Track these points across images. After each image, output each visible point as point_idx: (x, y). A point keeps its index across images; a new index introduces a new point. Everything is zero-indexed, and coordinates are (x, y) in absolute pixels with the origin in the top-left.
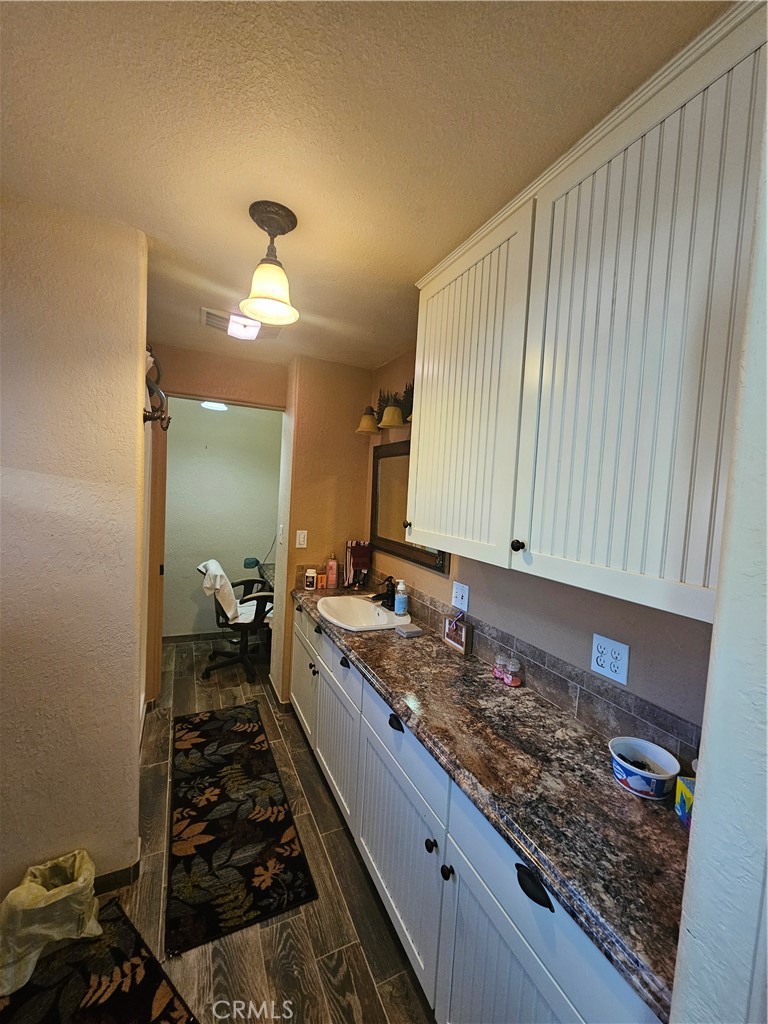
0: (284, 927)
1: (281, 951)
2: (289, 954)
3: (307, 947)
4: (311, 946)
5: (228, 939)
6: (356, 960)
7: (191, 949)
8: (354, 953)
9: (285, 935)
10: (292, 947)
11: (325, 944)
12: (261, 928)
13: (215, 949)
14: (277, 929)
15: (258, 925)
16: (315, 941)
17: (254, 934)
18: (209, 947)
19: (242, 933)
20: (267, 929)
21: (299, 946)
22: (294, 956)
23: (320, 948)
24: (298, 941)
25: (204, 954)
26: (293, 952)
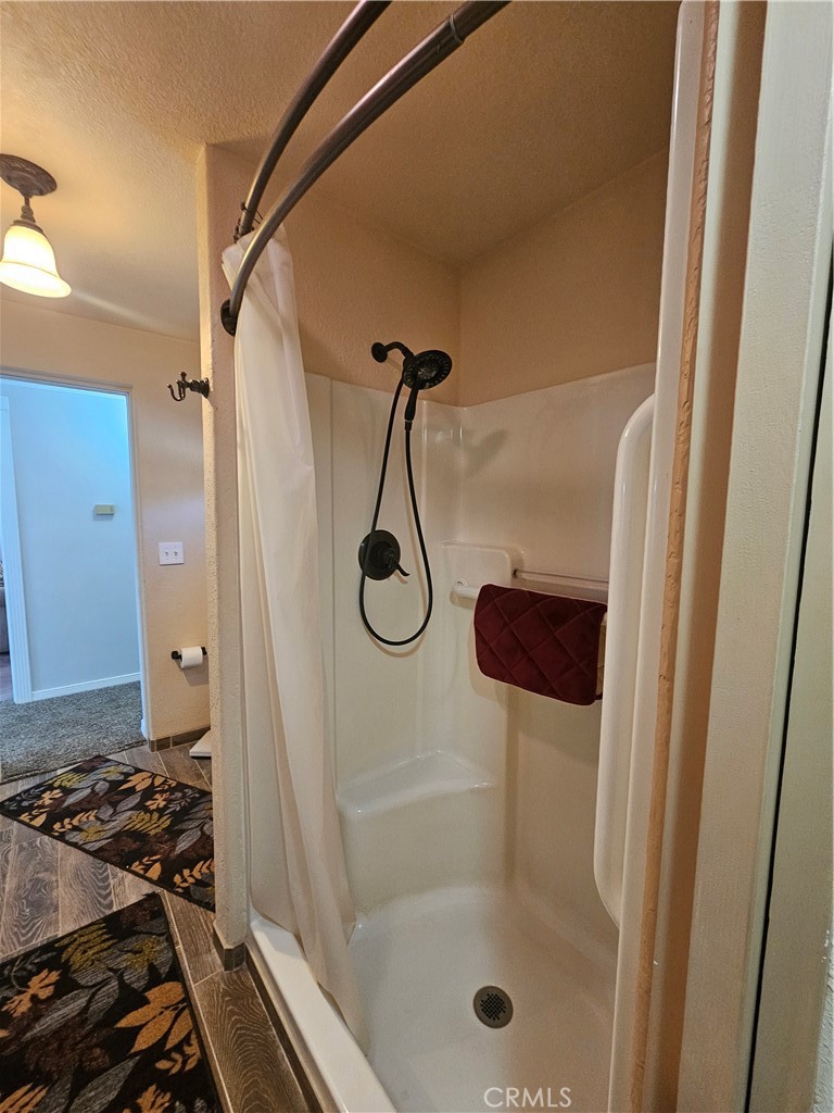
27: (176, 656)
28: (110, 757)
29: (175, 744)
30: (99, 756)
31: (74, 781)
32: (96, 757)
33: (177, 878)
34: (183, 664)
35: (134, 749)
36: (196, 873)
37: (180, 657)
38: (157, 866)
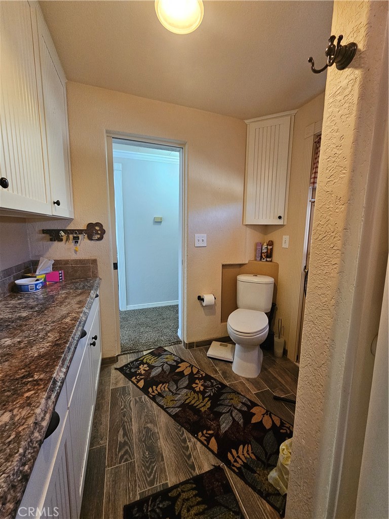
0: (151, 483)
1: (155, 466)
2: (150, 464)
3: (138, 467)
4: (136, 468)
5: (188, 477)
6: (112, 457)
7: (209, 471)
8: (112, 461)
9: (152, 477)
10: (148, 468)
11: (128, 469)
12: (167, 483)
13: (194, 470)
14: (157, 481)
15: (170, 486)
16: (133, 471)
17: (171, 480)
18: (197, 472)
19: (179, 480)
20: (164, 482)
21: (143, 468)
22: (147, 462)
23: (131, 467)
24: (144, 472)
25: (200, 468)
26: (148, 465)
27: (201, 299)
28: (166, 348)
29: (197, 346)
30: (161, 347)
31: (152, 361)
32: (159, 347)
33: (150, 390)
34: (204, 304)
35: (176, 345)
36: (158, 388)
37: (203, 300)
38: (142, 381)
